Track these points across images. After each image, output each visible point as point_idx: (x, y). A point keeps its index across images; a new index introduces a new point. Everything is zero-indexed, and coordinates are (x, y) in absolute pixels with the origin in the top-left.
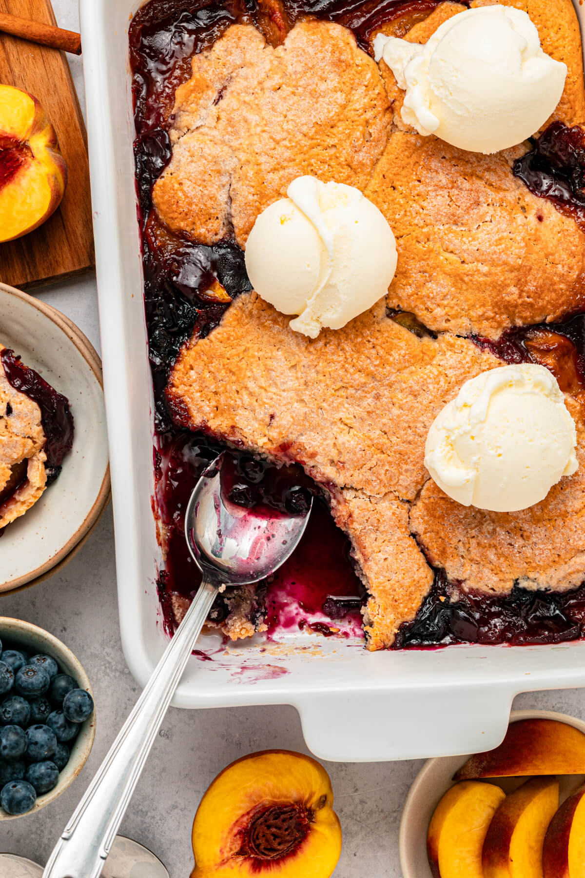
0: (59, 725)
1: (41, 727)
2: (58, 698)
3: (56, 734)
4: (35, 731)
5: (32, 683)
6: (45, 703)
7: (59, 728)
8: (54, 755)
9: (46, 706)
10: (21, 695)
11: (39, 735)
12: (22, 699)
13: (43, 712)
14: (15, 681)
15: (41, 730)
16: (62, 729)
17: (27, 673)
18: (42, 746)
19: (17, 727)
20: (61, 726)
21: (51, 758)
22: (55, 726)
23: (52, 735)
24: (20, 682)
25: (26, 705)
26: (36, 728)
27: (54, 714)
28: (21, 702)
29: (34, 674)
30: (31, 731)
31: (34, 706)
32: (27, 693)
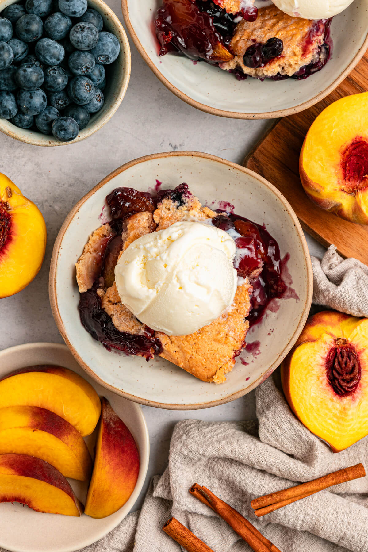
0: (48, 115)
1: (45, 101)
2: (71, 112)
3: (40, 114)
4: (41, 96)
5: (80, 89)
6: (65, 103)
7: (46, 115)
8: (24, 114)
9: (62, 105)
10: (69, 82)
11: (38, 99)
12: (66, 83)
13: (58, 103)
14: (80, 76)
15: (42, 101)
16: (45, 118)
17: (88, 85)
18: (30, 103)
19: (43, 80)
20: (48, 117)
21: (20, 111)
22: (47, 112)
23: (40, 111)
24: (80, 79)
25: (62, 87)
26: (43, 97)
27: (56, 110)
28: (63, 82)
29: (87, 91)
30: (41, 93)
31: (61, 94)
32: (71, 86)
